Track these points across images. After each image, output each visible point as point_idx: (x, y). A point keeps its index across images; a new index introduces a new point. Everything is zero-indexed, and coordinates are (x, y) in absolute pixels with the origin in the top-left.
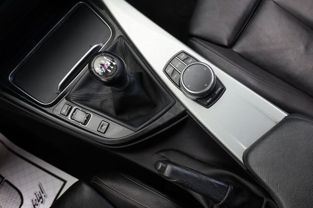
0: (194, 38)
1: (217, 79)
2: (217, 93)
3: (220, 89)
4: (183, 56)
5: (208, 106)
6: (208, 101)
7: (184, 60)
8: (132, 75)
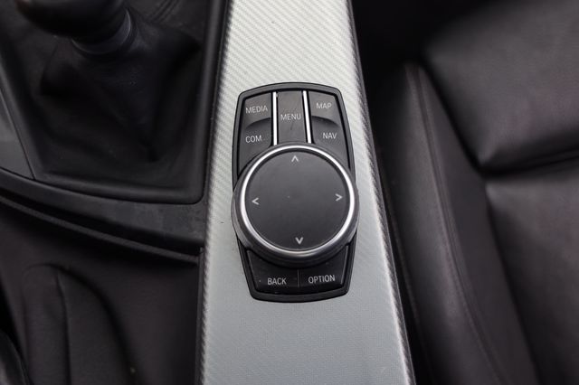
0: (422, 74)
1: (348, 246)
2: (313, 280)
3: (332, 278)
4: (325, 107)
5: (260, 292)
6: (270, 282)
7: (319, 119)
8: (153, 32)
